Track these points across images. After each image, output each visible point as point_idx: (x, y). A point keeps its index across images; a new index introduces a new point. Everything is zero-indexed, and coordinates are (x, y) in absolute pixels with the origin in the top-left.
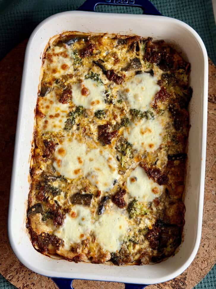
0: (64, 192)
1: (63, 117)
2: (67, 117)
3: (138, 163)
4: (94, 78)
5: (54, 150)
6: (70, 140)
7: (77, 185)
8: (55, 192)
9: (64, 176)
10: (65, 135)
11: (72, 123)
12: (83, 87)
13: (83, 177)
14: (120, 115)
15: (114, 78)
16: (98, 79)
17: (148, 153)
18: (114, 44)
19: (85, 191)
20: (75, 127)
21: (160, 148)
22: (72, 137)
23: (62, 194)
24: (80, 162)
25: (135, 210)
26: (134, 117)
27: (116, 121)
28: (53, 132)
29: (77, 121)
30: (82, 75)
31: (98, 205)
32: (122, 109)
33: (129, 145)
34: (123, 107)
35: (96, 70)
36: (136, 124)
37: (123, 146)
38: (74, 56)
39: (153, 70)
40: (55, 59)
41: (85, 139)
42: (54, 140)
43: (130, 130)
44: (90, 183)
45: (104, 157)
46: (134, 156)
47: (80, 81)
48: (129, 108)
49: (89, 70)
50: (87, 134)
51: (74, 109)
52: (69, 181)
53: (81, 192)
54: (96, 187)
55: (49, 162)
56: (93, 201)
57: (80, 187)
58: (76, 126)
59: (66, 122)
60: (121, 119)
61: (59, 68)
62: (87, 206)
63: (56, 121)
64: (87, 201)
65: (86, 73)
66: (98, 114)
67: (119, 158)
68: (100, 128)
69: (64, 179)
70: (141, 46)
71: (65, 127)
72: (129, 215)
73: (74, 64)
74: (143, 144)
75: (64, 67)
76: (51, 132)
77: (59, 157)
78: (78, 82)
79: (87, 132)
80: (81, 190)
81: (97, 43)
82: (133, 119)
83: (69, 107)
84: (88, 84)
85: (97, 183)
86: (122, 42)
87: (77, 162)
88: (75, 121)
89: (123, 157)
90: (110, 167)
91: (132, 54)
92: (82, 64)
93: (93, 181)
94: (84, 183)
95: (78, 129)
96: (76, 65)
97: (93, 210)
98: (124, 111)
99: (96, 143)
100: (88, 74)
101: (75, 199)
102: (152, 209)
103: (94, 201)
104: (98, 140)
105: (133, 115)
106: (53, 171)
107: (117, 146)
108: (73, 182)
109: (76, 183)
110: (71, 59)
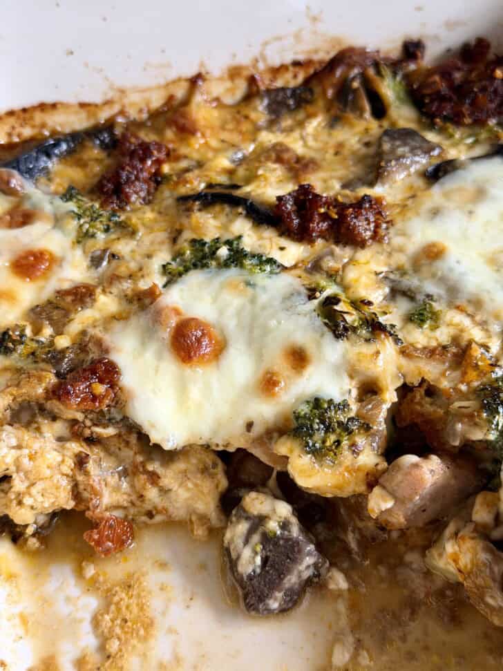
4: (217, 259)
12: (173, 322)
15: (326, 216)
16: (237, 257)
18: (253, 115)
30: (141, 269)
32: (454, 350)
34: (455, 340)
35: (209, 225)
38: (72, 206)
48: (494, 326)
49: (174, 240)
65: (163, 257)
70: (389, 89)
73: (83, 237)
78: (135, 307)
81: (170, 134)
86: (291, 102)
91: (360, 126)
92: (127, 230)
96: (93, 236)
98: (477, 352)
100: (178, 255)
110: (58, 221)
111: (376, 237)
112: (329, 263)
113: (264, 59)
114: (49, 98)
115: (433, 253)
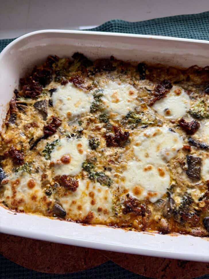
0: (186, 190)
1: (94, 187)
2: (95, 182)
3: (148, 107)
4: (51, 149)
5: (136, 200)
6: (123, 179)
7: (178, 173)
8: (189, 201)
9: (168, 189)
10: (117, 185)
11: (103, 176)
12: (60, 162)
13: (168, 166)
14: (95, 123)
15: (53, 127)
16: (53, 145)
17: (138, 97)
18: (13, 127)
19: (184, 164)
20: (108, 173)
21: (134, 85)
22: (120, 177)
23: (189, 191)
24: (150, 168)
25: (200, 112)
26: (99, 109)
27: (102, 128)
28: (113, 201)
29: (99, 171)
30: (44, 164)
31: (199, 150)
32: (89, 121)
33: (129, 115)
34: (88, 120)
35: (42, 146)
36: (108, 107)
37: (131, 121)
38: (20, 172)
39: (49, 89)
40: (19, 197)
41: (122, 162)
42: (123, 199)
43: (113, 113)
44: (174, 158)
45: (143, 141)
46: (141, 111)
47: (52, 165)
48: (88, 114)
49: (41, 155)
50: (116, 160)
51: (85, 173)
52: (174, 183)
53: (186, 168)
54: (178, 151)
55: (151, 208)
56: (195, 156)
57: (180, 170)
58: (106, 171)
59: (101, 184)
60: (101, 122)
61: (31, 192)
62: (202, 162)
63: (99, 196)
64: (196, 161)
65: (43, 159)
66: (93, 146)
67: (144, 126)
68: (109, 144)
69: (171, 189)
70: (22, 100)
71: (107, 185)
72: (205, 118)
73: (30, 172)
74: (129, 101)
75: (31, 185)
76: (113, 204)
77: (144, 194)
78: (52, 168)
79: (114, 160)
80: (183, 169)
81: (9, 145)
82: (102, 110)
83: (83, 179)
84: (56, 156)
85: (174, 150)
86: (13, 119)
87: (150, 172)
88: (100, 173)
89: (143, 122)
90: (155, 135)
91: (29, 110)
93: (172, 155)
94: (175, 165)
95: (110, 170)
96: (31, 170)
97: (205, 156)
98: (92, 118)
99: (127, 149)
100: (45, 156)
101: (195, 175)
103: (195, 154)
104: (123, 148)
105: (97, 110)
106: (161, 202)
107: (130, 127)
108: (174, 178)
109: (175, 175)
110: (22, 176)
111: (61, 121)
112: (62, 130)
113: (4, 119)
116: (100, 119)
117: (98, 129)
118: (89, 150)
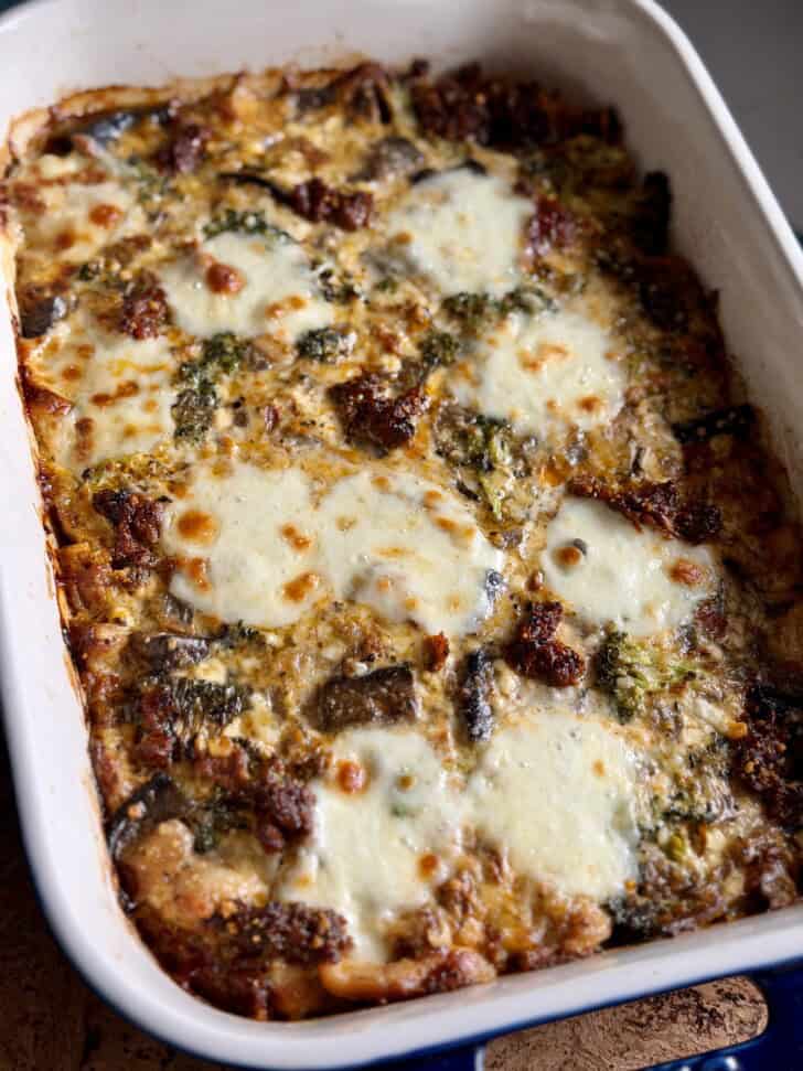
0: (262, 691)
1: (154, 388)
2: (178, 386)
3: (562, 487)
4: (246, 226)
5: (158, 526)
6: (221, 471)
7: (320, 645)
8: (217, 705)
9: (240, 624)
10: (191, 457)
11: (206, 405)
12: (208, 265)
13: (336, 604)
14: (409, 331)
15: (329, 205)
16: (261, 227)
17: (586, 434)
18: (284, 109)
19: (369, 659)
20: (224, 418)
21: (631, 406)
22: (224, 457)
23: (261, 703)
24: (299, 543)
25: (634, 675)
26: (469, 322)
27: (398, 355)
28: (129, 457)
29: (223, 391)
30: (187, 227)
31: (453, 700)
32: (405, 308)
33: (491, 425)
34: (408, 302)
35: (241, 198)
36: (492, 342)
37: (470, 437)
38: (135, 171)
40: (49, 196)
41: (288, 450)
42: (145, 489)
43: (472, 368)
44: (378, 620)
45: (400, 495)
46: (530, 463)
47: (188, 249)
48: (435, 297)
49: (214, 209)
50: (287, 432)
51: (196, 351)
52: (272, 639)
53: (352, 669)
54: (413, 625)
55: (148, 586)
56: (419, 690)
57: (334, 652)
58: (230, 411)
59: (174, 406)
60: (420, 346)
61: (82, 225)
62: (402, 719)
63: (132, 411)
64: (394, 695)
65: (204, 220)
66: (311, 345)
67: (471, 486)
68: (337, 395)
69: (242, 634)
70: (397, 99)
71: (178, 428)
72: (614, 706)
73: (143, 198)
74: (550, 405)
75: (101, 215)
76: (119, 462)
77: (191, 549)
78: (180, 253)
79: (284, 423)
80: (343, 661)
82: (469, 332)
83: (172, 350)
84: (227, 250)
85: (411, 605)
86: (316, 101)
87: (285, 548)
88: (214, 394)
89: (486, 481)
90: (445, 526)
91: (368, 129)
92: (176, 194)
93: (389, 603)
94: (348, 624)
95: (241, 420)
96: (150, 198)
97: (433, 730)
98: (421, 312)
99: (343, 454)
100: (216, 220)
101: (333, 702)
102: (705, 654)
103: (427, 692)
104: (348, 442)
105: (462, 316)
106: (182, 618)
107: (444, 445)
108: (296, 639)
109: (309, 637)
110: (124, 183)
111: (365, 224)
112: (331, 242)
113: (297, 64)
114: (119, 81)
115: (403, 239)
116: (430, 338)
117: (388, 345)
118: (290, 338)
